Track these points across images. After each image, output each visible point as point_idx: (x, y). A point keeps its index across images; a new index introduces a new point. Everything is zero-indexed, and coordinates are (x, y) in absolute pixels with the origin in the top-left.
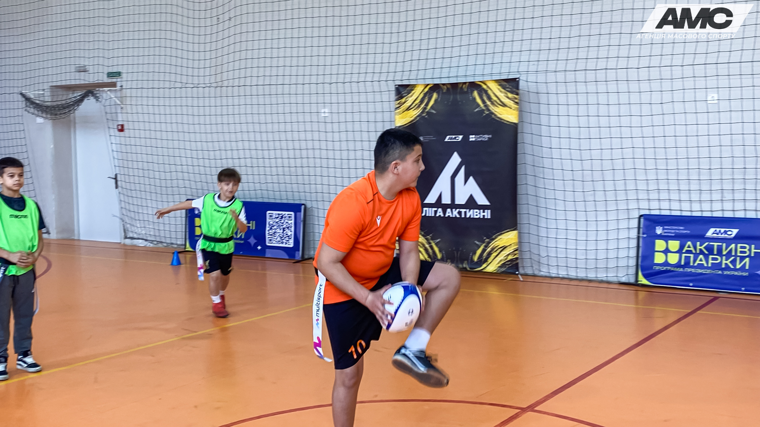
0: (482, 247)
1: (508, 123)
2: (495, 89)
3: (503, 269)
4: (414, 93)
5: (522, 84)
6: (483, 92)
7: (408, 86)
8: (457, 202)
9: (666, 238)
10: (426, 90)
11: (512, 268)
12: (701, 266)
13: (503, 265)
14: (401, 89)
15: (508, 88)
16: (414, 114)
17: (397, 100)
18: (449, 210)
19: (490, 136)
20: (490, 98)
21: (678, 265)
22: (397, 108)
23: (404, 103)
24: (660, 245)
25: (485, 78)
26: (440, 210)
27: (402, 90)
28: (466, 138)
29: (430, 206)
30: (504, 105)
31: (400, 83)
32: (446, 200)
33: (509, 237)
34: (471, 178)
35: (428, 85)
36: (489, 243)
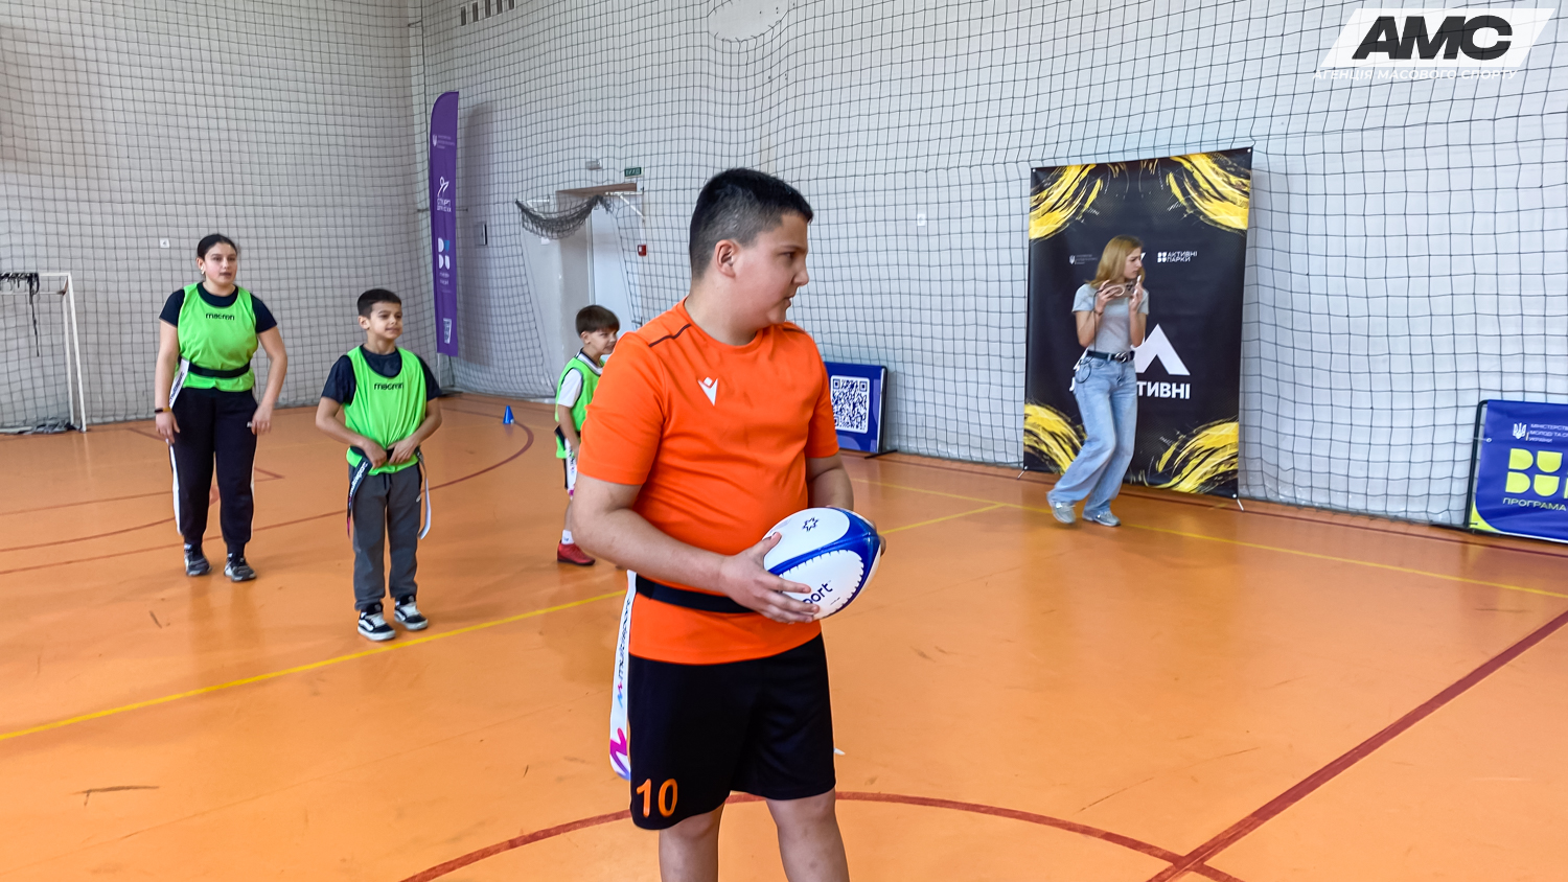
0: (1173, 449)
1: (1229, 230)
2: (1205, 169)
3: (1209, 489)
4: (1062, 182)
5: (1257, 160)
6: (1184, 175)
7: (1052, 169)
9: (1533, 446)
10: (1084, 175)
11: (1224, 486)
13: (1210, 481)
14: (1041, 175)
15: (1231, 166)
16: (1060, 218)
17: (1032, 194)
19: (1195, 254)
20: (1196, 186)
21: (1556, 499)
22: (1032, 208)
23: (1046, 198)
24: (1519, 458)
25: (1189, 150)
27: (1043, 177)
28: (1151, 257)
30: (1222, 198)
31: (1040, 165)
33: (1222, 433)
34: (1158, 329)
35: (1087, 166)
36: (1185, 442)
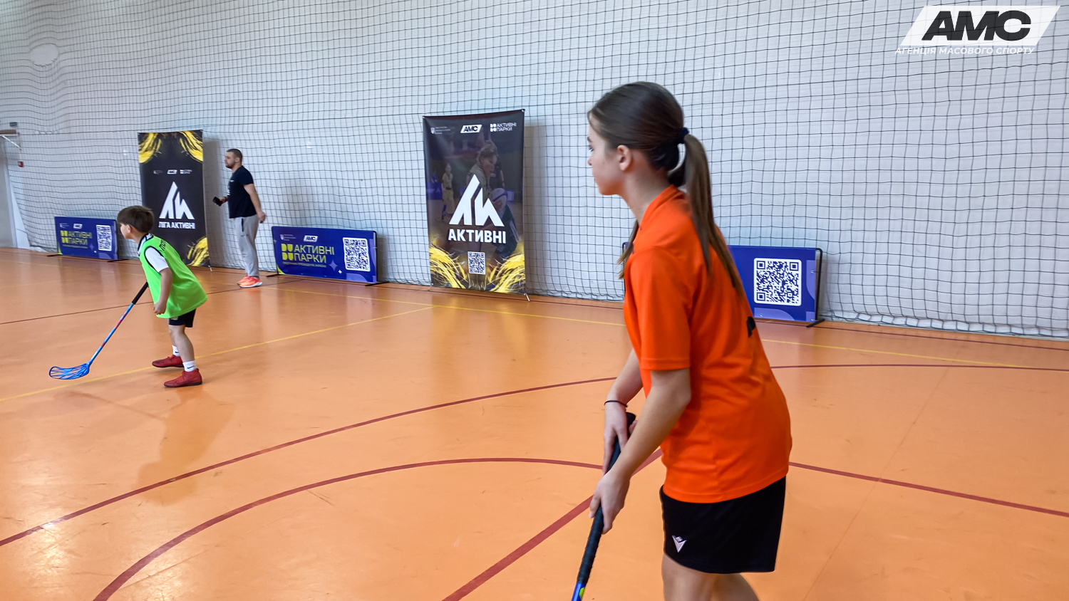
0: (192, 249)
2: (190, 137)
4: (148, 139)
5: (205, 135)
6: (185, 139)
7: (144, 134)
8: (177, 218)
9: (286, 243)
10: (155, 137)
11: (206, 263)
12: (304, 261)
13: (203, 261)
14: (141, 136)
15: (197, 137)
16: (150, 154)
17: (139, 144)
18: (173, 223)
19: (191, 170)
20: (188, 144)
21: (293, 261)
22: (140, 150)
23: (144, 146)
24: (283, 246)
25: (185, 130)
26: (168, 223)
28: (179, 172)
29: (163, 220)
30: (196, 149)
31: (140, 132)
32: (171, 217)
33: (204, 242)
34: (183, 201)
35: (154, 134)
36: (195, 246)
